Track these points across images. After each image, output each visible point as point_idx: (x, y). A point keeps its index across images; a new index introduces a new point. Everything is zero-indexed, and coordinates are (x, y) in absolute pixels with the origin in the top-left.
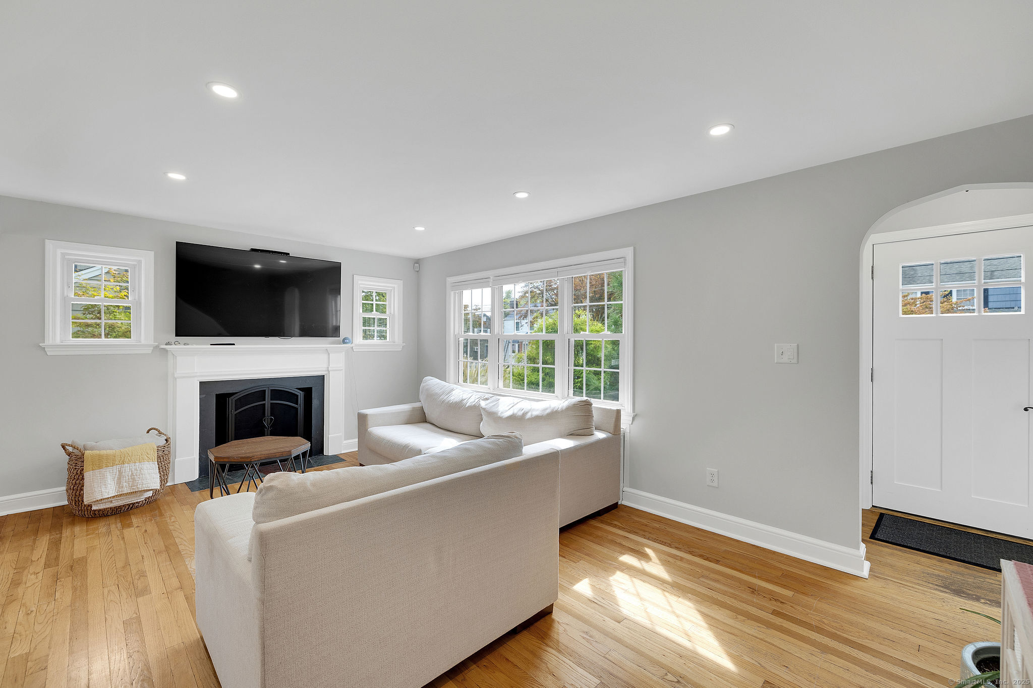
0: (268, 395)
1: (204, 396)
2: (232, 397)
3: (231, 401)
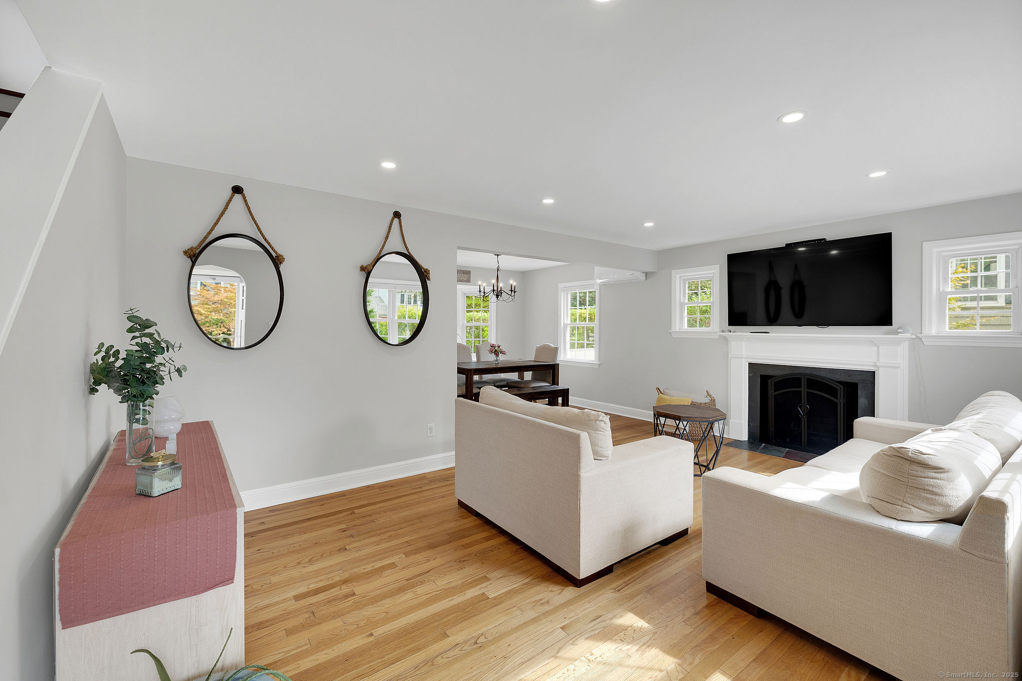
0: (804, 383)
1: (752, 375)
2: (772, 379)
3: (771, 383)
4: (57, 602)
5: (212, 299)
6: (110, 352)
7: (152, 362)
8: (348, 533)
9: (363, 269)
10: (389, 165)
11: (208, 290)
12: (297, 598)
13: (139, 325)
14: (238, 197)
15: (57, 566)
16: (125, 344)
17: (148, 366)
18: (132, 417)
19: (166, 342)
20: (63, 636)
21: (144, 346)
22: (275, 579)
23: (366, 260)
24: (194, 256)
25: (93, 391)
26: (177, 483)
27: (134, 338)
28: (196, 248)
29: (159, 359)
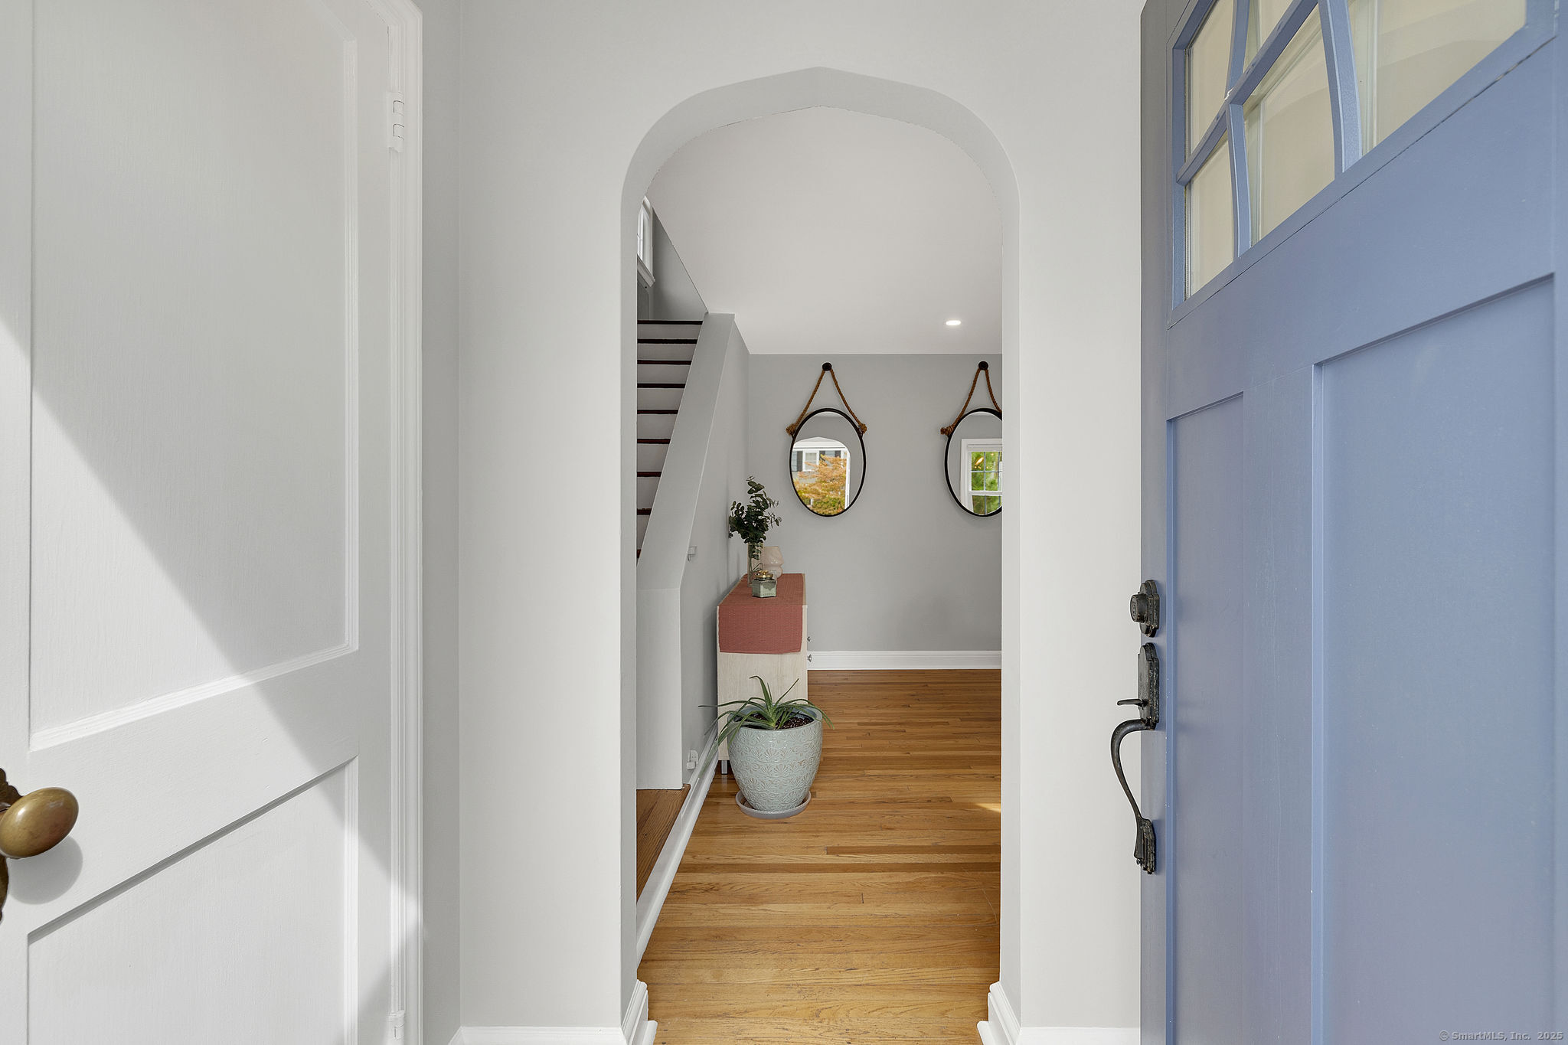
4: (718, 644)
5: (830, 476)
6: (739, 508)
7: (762, 515)
8: (916, 697)
9: (943, 431)
10: (953, 323)
11: (827, 465)
12: (859, 724)
13: (754, 488)
14: (827, 373)
15: (718, 621)
16: (746, 501)
17: (759, 517)
18: (752, 554)
19: (769, 500)
20: (720, 654)
21: (757, 502)
22: (845, 711)
23: (947, 421)
24: (794, 432)
25: (730, 535)
26: (773, 592)
27: (752, 497)
28: (796, 425)
29: (766, 513)
